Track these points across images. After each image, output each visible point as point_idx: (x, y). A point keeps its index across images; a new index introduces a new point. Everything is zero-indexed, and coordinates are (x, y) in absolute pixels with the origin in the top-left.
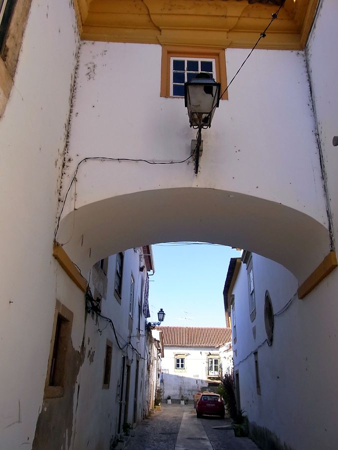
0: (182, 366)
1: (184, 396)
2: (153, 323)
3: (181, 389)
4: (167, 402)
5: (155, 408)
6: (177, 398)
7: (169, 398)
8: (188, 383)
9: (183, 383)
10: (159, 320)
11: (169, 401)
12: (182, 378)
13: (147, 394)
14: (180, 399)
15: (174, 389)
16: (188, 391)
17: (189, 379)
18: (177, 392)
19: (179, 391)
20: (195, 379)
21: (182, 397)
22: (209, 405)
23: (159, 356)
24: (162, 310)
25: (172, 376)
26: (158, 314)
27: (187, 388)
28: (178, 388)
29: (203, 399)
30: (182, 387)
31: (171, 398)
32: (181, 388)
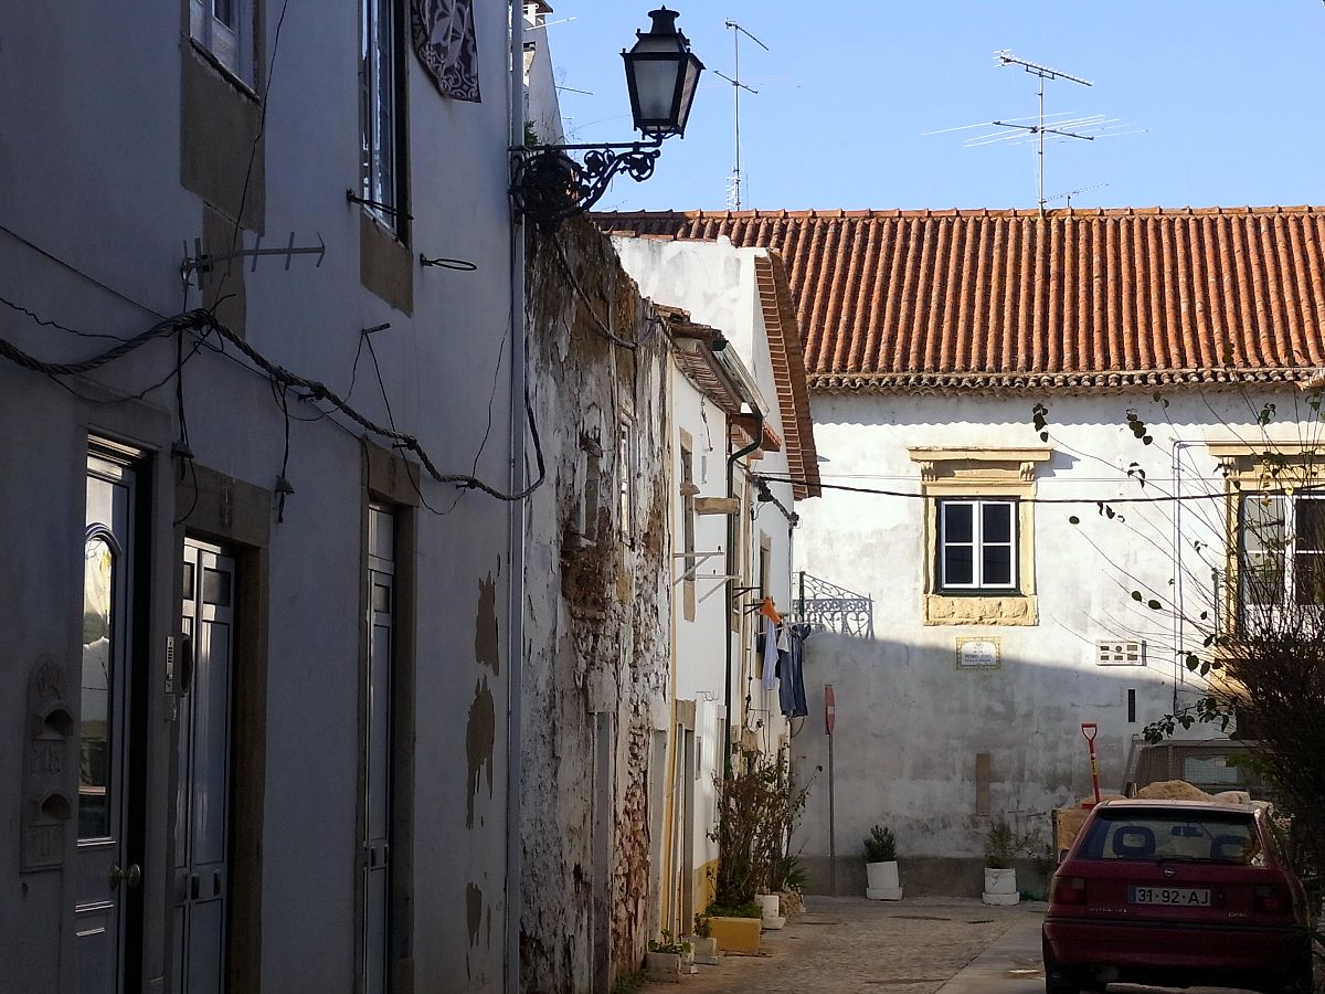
0: (998, 566)
1: (1020, 830)
2: (578, 157)
3: (984, 771)
4: (860, 887)
5: (704, 932)
6: (950, 845)
7: (880, 848)
8: (1056, 714)
9: (1009, 715)
10: (640, 121)
11: (885, 878)
12: (997, 672)
13: (571, 811)
14: (979, 852)
15: (924, 770)
16: (1053, 782)
17: (1060, 678)
18: (951, 794)
19: (969, 790)
20: (1119, 681)
21: (1001, 834)
22: (1158, 896)
23: (760, 482)
24: (663, 18)
25: (902, 653)
26: (630, 59)
27: (1040, 761)
28: (966, 758)
29: (1108, 851)
30: (1000, 756)
31: (900, 850)
32: (983, 759)
